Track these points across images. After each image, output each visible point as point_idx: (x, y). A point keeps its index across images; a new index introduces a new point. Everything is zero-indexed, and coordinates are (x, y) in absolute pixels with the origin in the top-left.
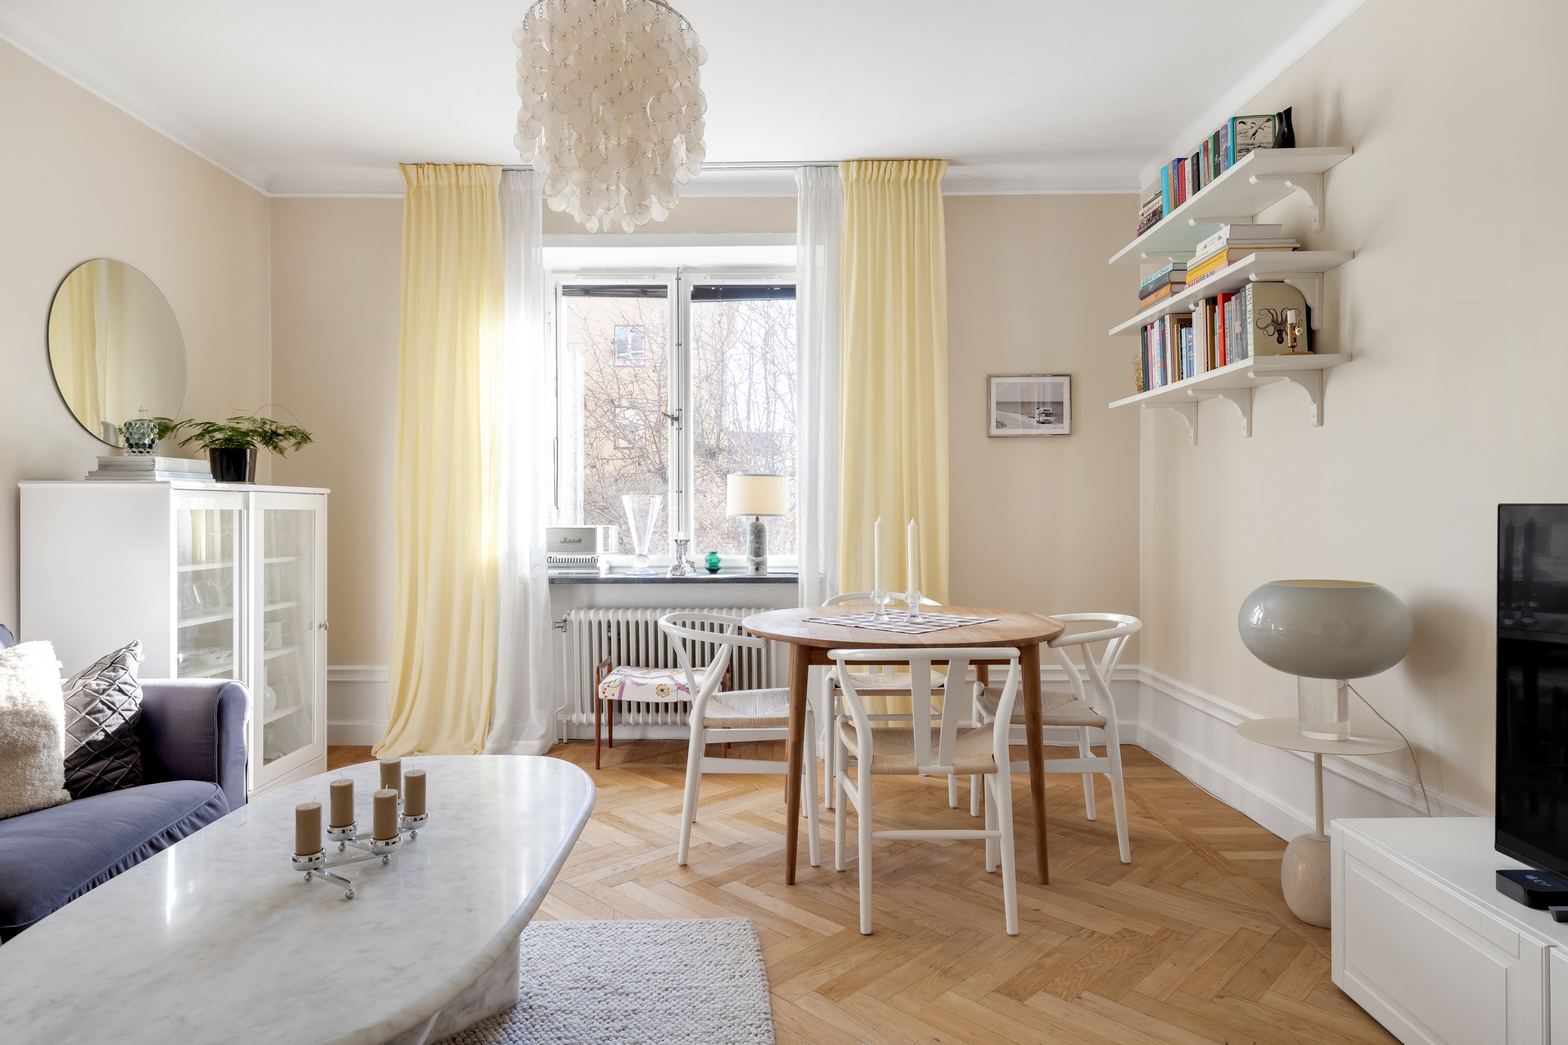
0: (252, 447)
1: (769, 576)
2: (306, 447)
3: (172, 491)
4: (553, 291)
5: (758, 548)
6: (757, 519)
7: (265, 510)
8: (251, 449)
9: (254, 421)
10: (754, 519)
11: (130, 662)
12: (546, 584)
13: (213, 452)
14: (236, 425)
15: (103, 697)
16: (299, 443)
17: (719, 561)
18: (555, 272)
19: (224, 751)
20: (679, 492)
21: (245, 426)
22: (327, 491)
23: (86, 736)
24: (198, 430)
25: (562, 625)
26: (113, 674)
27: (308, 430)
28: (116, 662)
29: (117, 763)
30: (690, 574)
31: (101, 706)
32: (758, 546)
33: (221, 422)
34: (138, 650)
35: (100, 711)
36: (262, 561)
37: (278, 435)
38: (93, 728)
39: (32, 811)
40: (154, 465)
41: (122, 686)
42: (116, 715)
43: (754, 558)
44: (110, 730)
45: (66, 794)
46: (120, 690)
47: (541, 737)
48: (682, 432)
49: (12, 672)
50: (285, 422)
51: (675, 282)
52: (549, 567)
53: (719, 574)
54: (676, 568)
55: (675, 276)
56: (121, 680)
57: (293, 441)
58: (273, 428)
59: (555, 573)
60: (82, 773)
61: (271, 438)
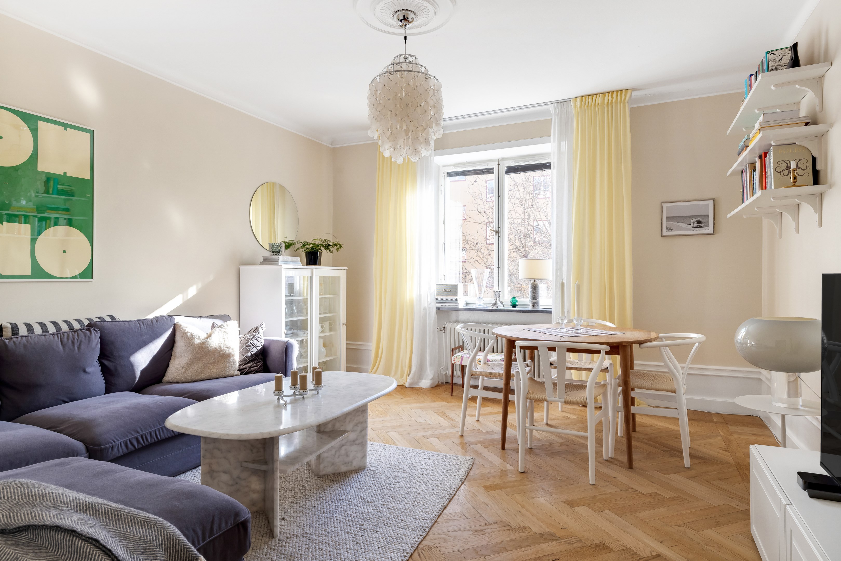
0: (320, 251)
1: (540, 309)
2: (341, 250)
3: (283, 269)
4: (442, 175)
5: (534, 295)
6: (535, 281)
7: (319, 276)
8: (319, 252)
9: (322, 240)
10: (532, 281)
11: (260, 330)
12: (434, 310)
13: (306, 253)
14: (314, 242)
15: (251, 341)
16: (338, 249)
17: (517, 301)
18: (444, 166)
19: (287, 364)
20: (499, 267)
21: (317, 243)
22: (346, 268)
23: (246, 354)
24: (301, 245)
25: (443, 329)
26: (255, 334)
27: (341, 243)
28: (256, 330)
29: (255, 365)
30: (501, 307)
31: (250, 344)
32: (534, 294)
33: (310, 241)
34: (263, 326)
35: (250, 346)
36: (318, 297)
37: (330, 245)
38: (247, 351)
39: (228, 377)
40: (279, 259)
41: (257, 338)
42: (255, 348)
43: (532, 300)
44: (253, 353)
45: (239, 373)
46: (256, 340)
47: (431, 379)
48: (500, 239)
49: (225, 330)
50: (331, 240)
51: (497, 166)
52: (437, 303)
53: (517, 308)
54: (494, 304)
55: (497, 163)
56: (257, 336)
57: (336, 248)
58: (328, 243)
59: (439, 305)
60: (244, 367)
61: (327, 247)
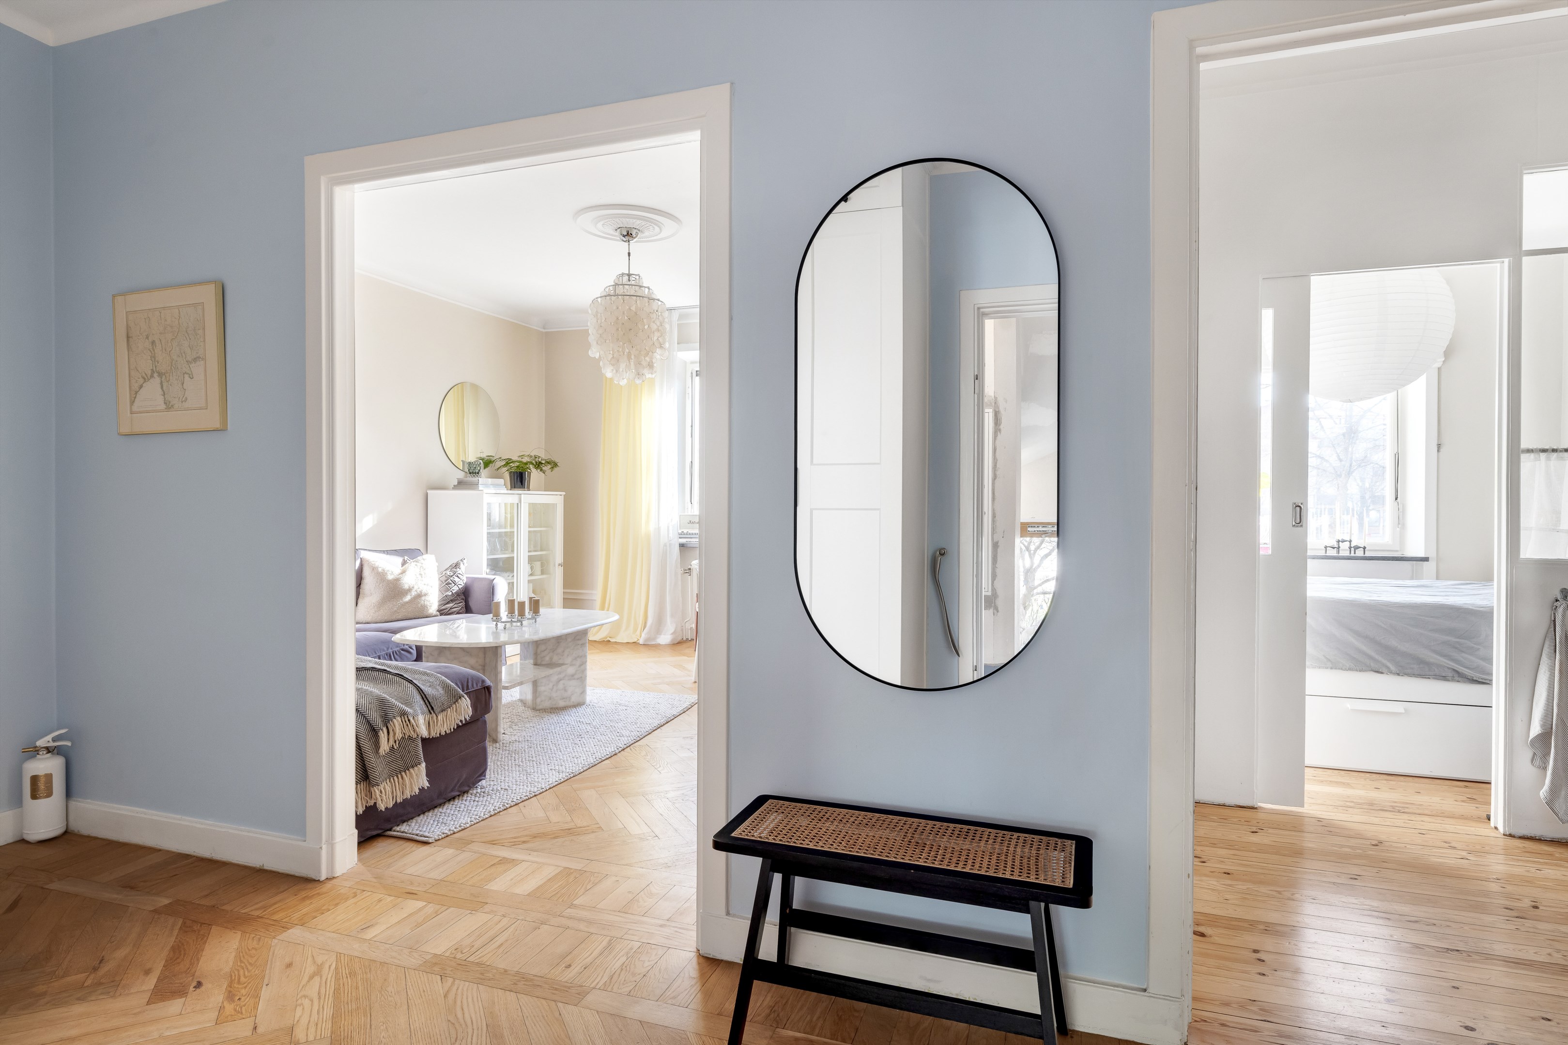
0: (528, 470)
2: (556, 469)
3: (485, 495)
4: (690, 375)
7: (529, 504)
8: (528, 472)
9: (531, 457)
11: (461, 565)
12: (677, 548)
13: (510, 473)
14: (521, 460)
15: (452, 578)
16: (553, 468)
18: (691, 362)
19: (492, 604)
21: (525, 460)
22: (564, 493)
23: (445, 593)
24: (504, 463)
25: (688, 572)
26: (455, 570)
27: (557, 461)
28: (457, 565)
29: (456, 606)
31: (451, 582)
33: (515, 458)
34: (465, 561)
35: (451, 584)
36: (528, 529)
37: (542, 464)
38: (447, 590)
39: (427, 617)
40: (478, 482)
41: (458, 575)
42: (456, 586)
44: (454, 592)
45: (438, 612)
46: (458, 576)
47: (672, 634)
49: (421, 565)
50: (543, 455)
52: (680, 538)
56: (458, 572)
57: (549, 466)
58: (540, 460)
59: (683, 541)
60: (443, 608)
61: (538, 465)
